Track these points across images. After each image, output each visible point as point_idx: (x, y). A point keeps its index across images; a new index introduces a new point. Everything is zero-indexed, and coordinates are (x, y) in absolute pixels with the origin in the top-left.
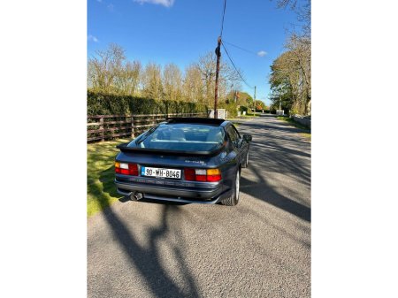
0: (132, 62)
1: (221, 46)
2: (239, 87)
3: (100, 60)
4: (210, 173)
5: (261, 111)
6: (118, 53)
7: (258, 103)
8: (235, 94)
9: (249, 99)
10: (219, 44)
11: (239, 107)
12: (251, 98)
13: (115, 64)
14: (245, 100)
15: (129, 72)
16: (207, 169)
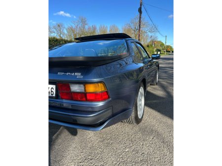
0: (91, 26)
1: (142, 7)
2: (156, 37)
3: (74, 26)
4: (91, 89)
5: (170, 52)
6: (84, 22)
7: (168, 46)
8: (153, 42)
9: (162, 45)
10: (141, 5)
11: (155, 49)
12: (163, 44)
13: (82, 28)
14: (159, 46)
15: (90, 32)
16: (85, 83)
